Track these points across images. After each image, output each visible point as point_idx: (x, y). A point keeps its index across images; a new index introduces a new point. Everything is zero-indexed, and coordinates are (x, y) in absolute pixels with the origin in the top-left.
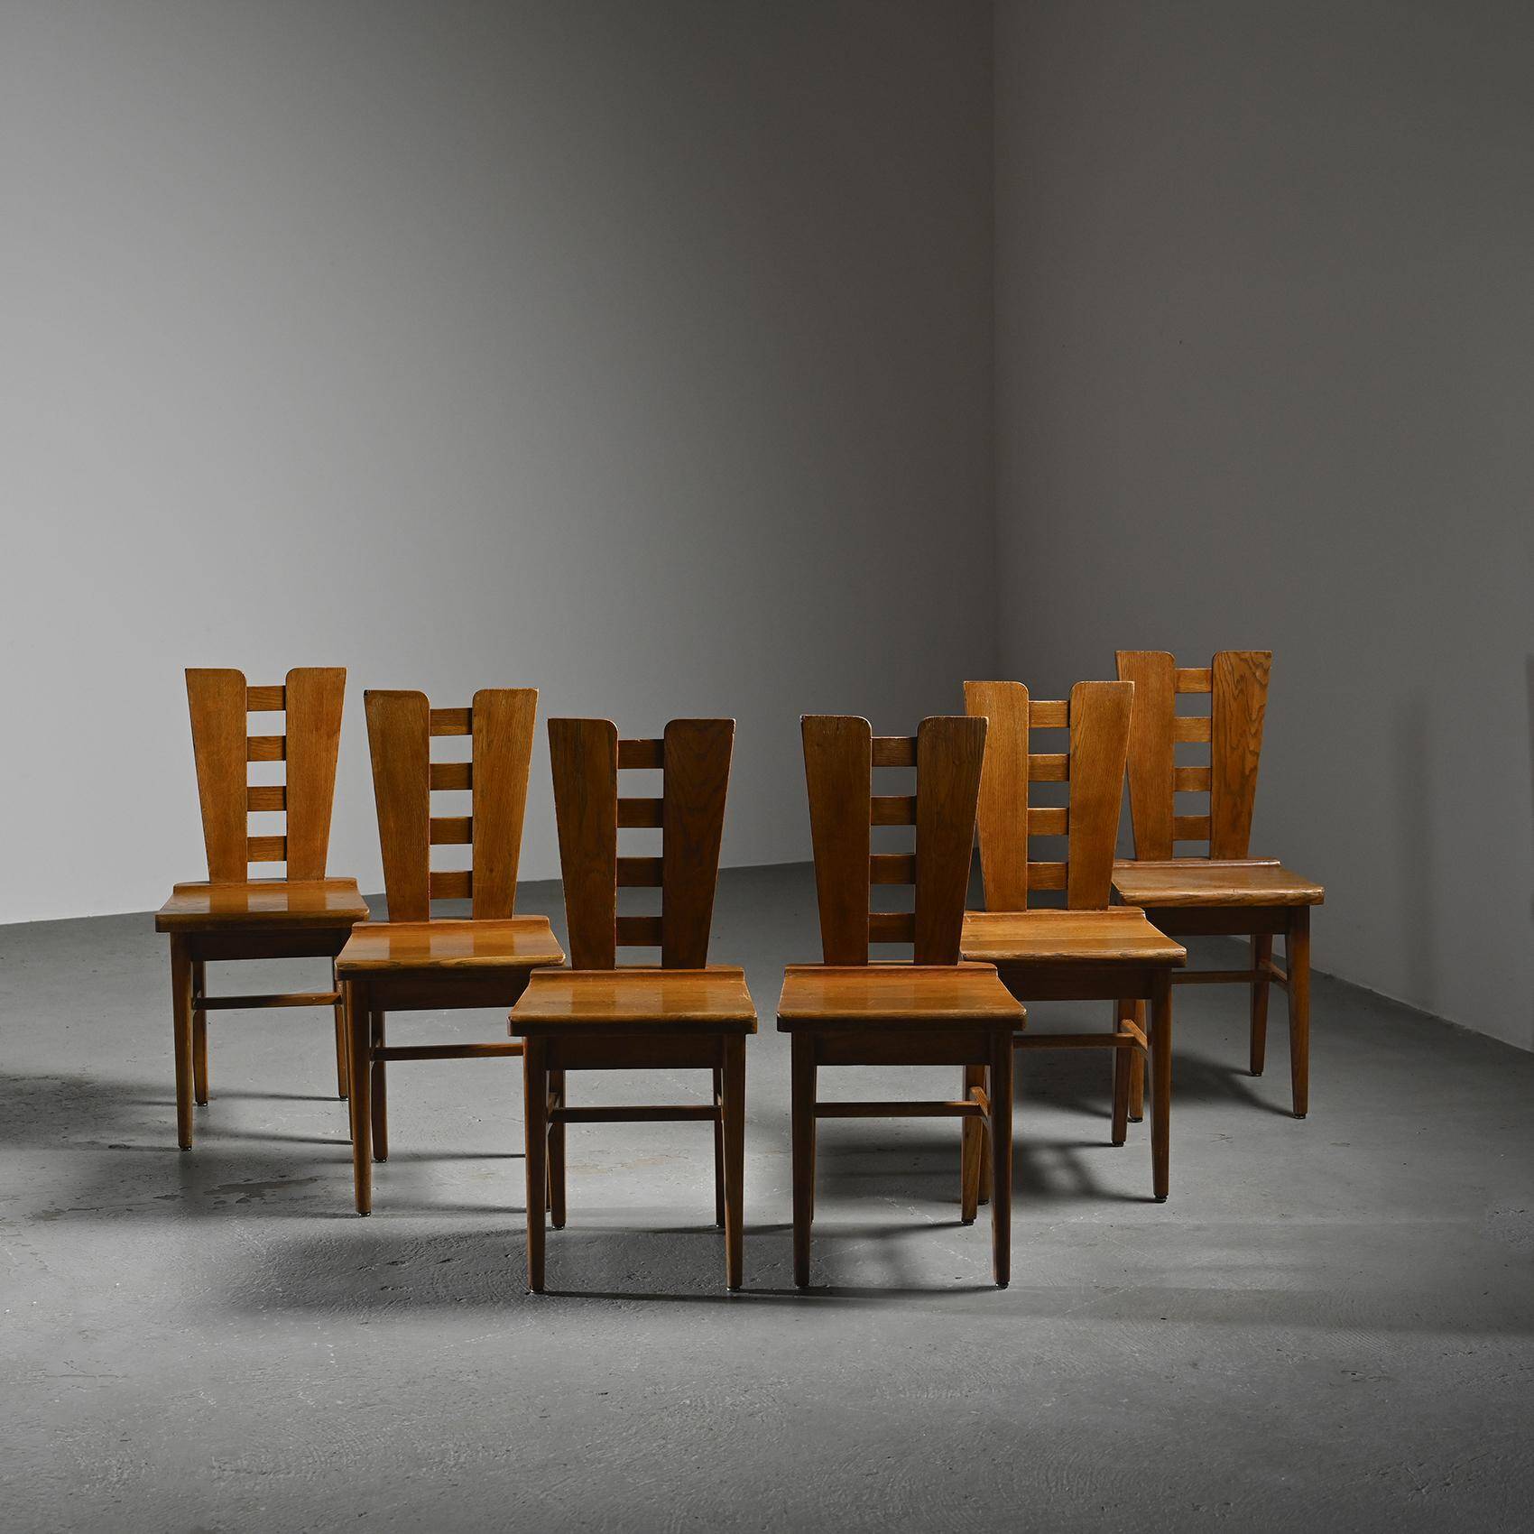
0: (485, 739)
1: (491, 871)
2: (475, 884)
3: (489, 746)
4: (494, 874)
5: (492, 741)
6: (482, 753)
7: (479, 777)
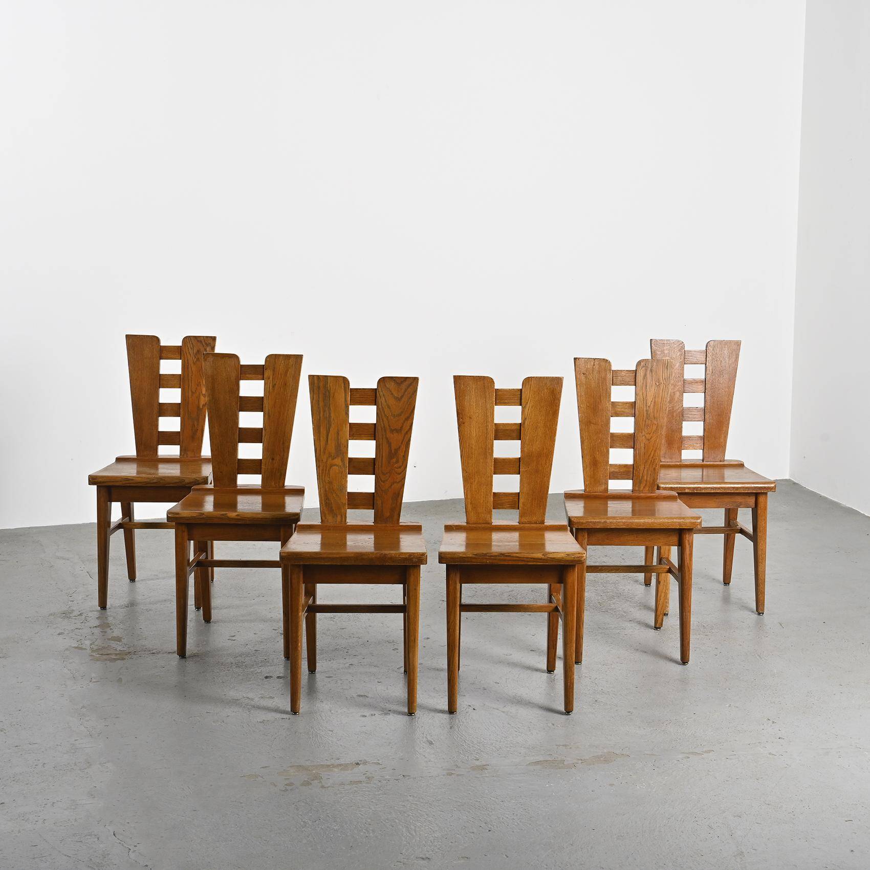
0: (271, 382)
1: (273, 459)
2: (263, 467)
3: (273, 387)
4: (274, 461)
5: (275, 384)
6: (269, 392)
7: (267, 406)
